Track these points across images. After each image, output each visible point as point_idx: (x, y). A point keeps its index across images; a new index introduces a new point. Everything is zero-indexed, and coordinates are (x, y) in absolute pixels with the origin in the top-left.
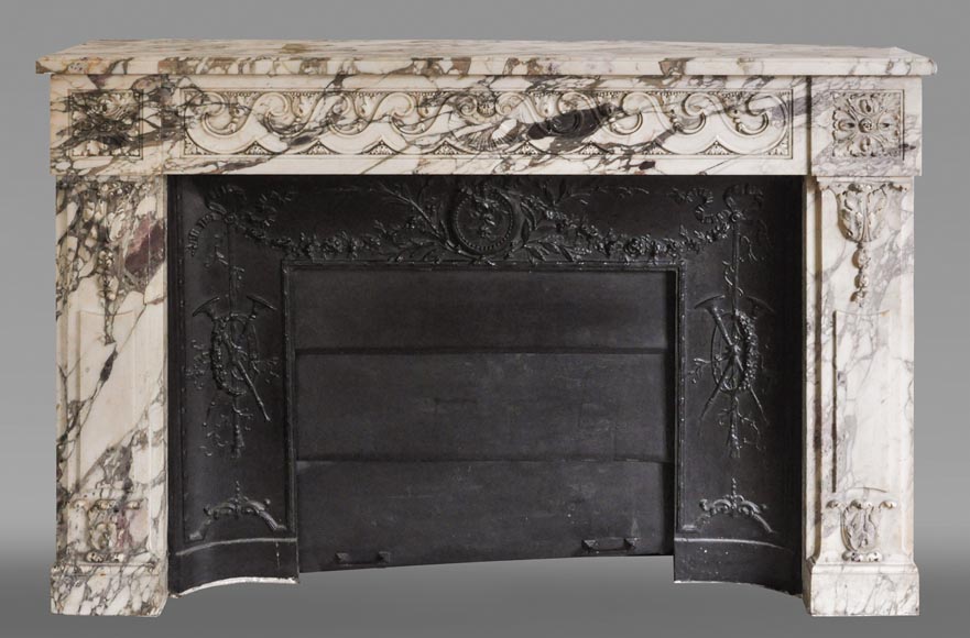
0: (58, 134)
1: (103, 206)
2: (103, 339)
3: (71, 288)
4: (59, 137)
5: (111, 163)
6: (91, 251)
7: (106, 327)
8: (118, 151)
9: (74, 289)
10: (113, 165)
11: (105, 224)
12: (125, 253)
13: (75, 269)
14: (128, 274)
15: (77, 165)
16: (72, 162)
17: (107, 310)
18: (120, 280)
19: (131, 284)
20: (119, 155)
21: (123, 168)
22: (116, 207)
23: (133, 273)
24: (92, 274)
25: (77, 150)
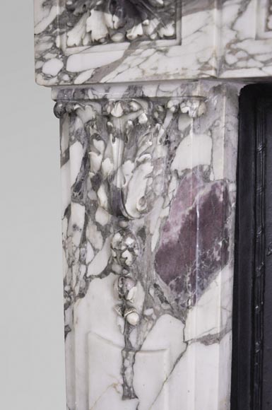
0: (43, 5)
1: (117, 146)
2: (120, 388)
3: (77, 292)
4: (47, 11)
5: (126, 55)
6: (105, 232)
7: (124, 369)
8: (137, 31)
9: (82, 295)
10: (128, 60)
11: (118, 182)
12: (155, 241)
13: (82, 261)
14: (160, 282)
15: (72, 66)
16: (65, 59)
17: (127, 340)
18: (146, 290)
19: (164, 301)
20: (140, 38)
21: (144, 66)
22: (137, 149)
23: (167, 282)
24: (106, 272)
25: (74, 36)
